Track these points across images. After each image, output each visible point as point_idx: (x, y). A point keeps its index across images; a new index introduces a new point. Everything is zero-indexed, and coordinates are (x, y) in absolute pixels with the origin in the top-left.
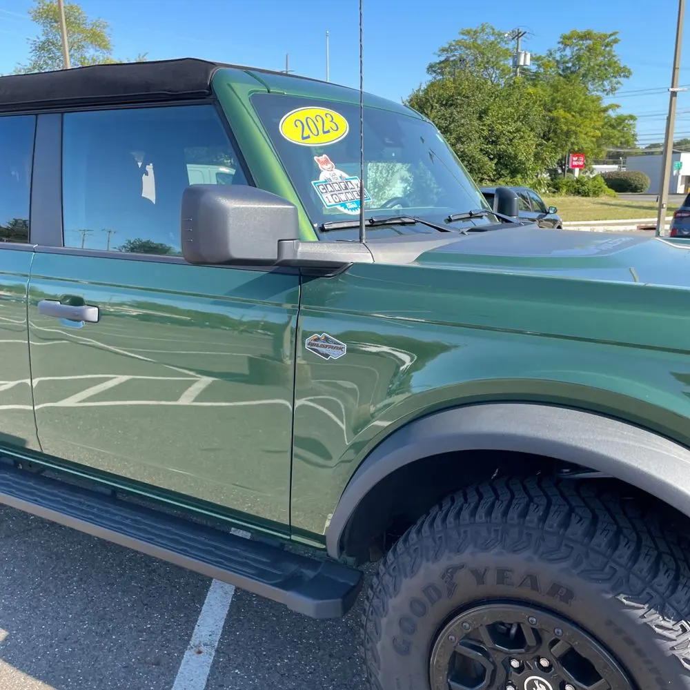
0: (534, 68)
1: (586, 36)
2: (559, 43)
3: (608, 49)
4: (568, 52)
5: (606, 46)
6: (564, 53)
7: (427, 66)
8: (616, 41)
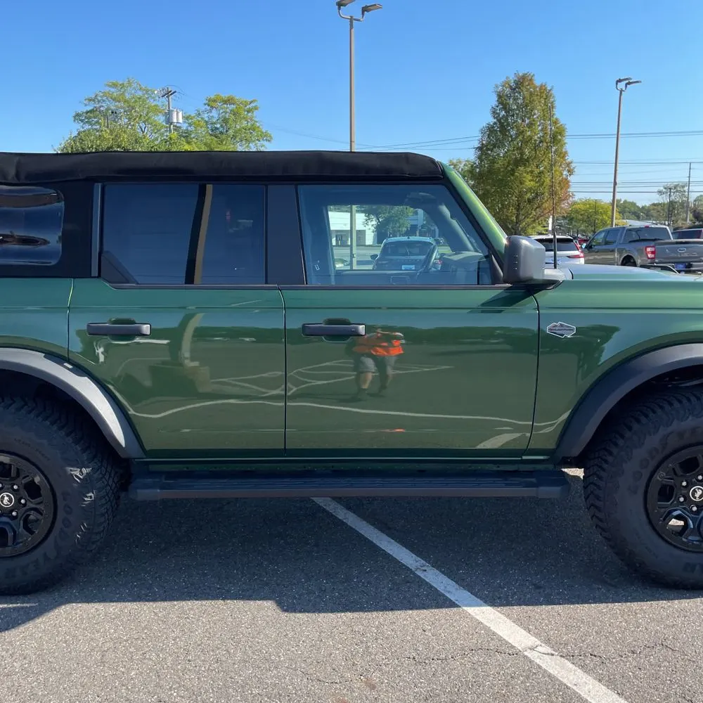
0: (185, 127)
1: (228, 101)
2: (205, 104)
3: (250, 114)
4: (214, 113)
5: (248, 112)
6: (211, 115)
7: (74, 114)
8: (256, 108)
